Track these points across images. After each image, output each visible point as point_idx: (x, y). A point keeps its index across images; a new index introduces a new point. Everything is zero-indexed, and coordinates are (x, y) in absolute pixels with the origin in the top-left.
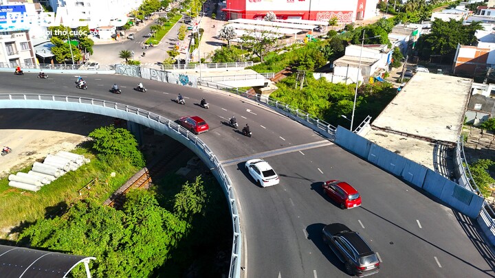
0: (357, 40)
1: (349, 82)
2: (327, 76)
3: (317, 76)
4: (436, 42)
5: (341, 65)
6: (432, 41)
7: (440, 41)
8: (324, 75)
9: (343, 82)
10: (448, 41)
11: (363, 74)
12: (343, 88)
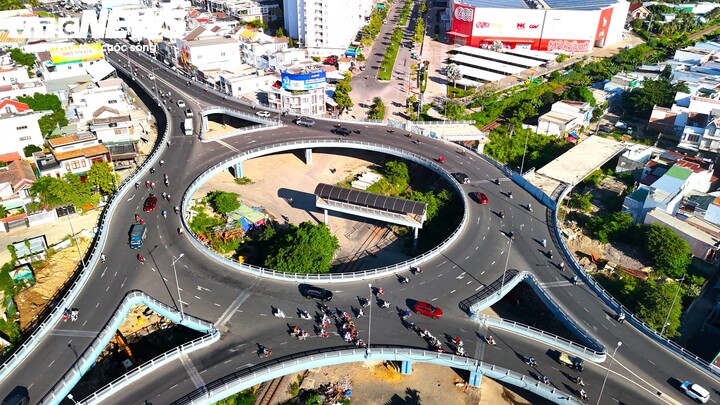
0: (565, 97)
1: (549, 135)
2: (533, 128)
3: (525, 126)
4: (639, 100)
5: (545, 120)
6: (635, 99)
7: (642, 100)
8: (531, 127)
9: (544, 134)
10: (649, 99)
11: (560, 129)
12: (542, 139)
